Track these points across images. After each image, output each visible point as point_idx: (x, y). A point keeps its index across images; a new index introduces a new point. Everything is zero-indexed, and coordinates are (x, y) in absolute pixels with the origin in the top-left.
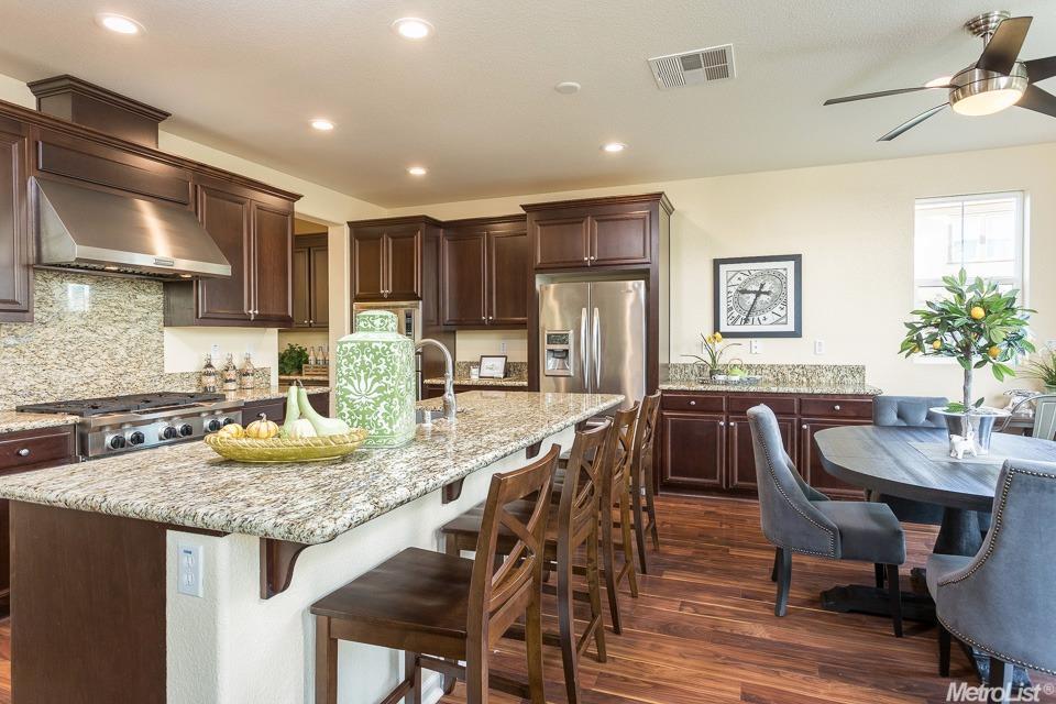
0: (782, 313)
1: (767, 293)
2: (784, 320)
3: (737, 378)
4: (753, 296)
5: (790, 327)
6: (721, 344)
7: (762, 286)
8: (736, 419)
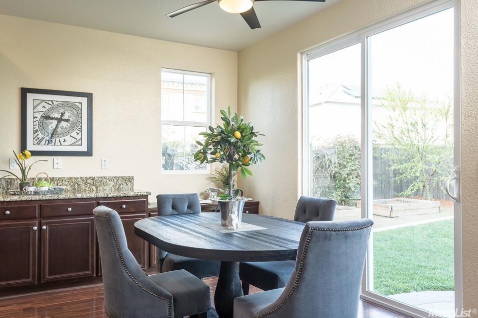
0: (78, 137)
1: (67, 121)
2: (80, 142)
3: (45, 189)
4: (55, 122)
5: (84, 148)
6: (30, 161)
7: (63, 114)
8: (46, 224)
